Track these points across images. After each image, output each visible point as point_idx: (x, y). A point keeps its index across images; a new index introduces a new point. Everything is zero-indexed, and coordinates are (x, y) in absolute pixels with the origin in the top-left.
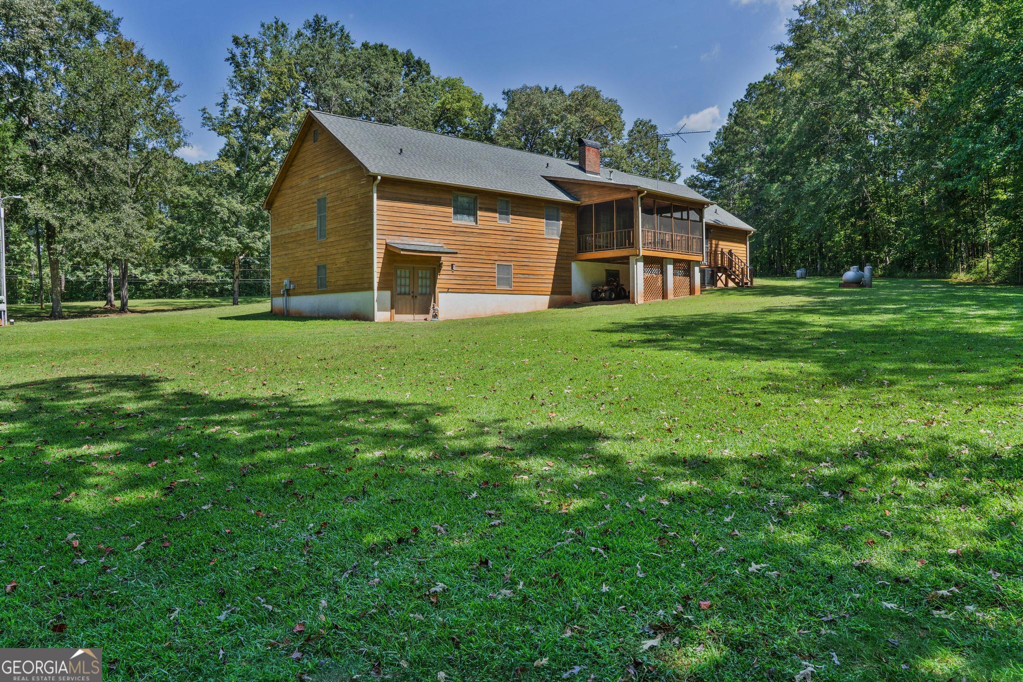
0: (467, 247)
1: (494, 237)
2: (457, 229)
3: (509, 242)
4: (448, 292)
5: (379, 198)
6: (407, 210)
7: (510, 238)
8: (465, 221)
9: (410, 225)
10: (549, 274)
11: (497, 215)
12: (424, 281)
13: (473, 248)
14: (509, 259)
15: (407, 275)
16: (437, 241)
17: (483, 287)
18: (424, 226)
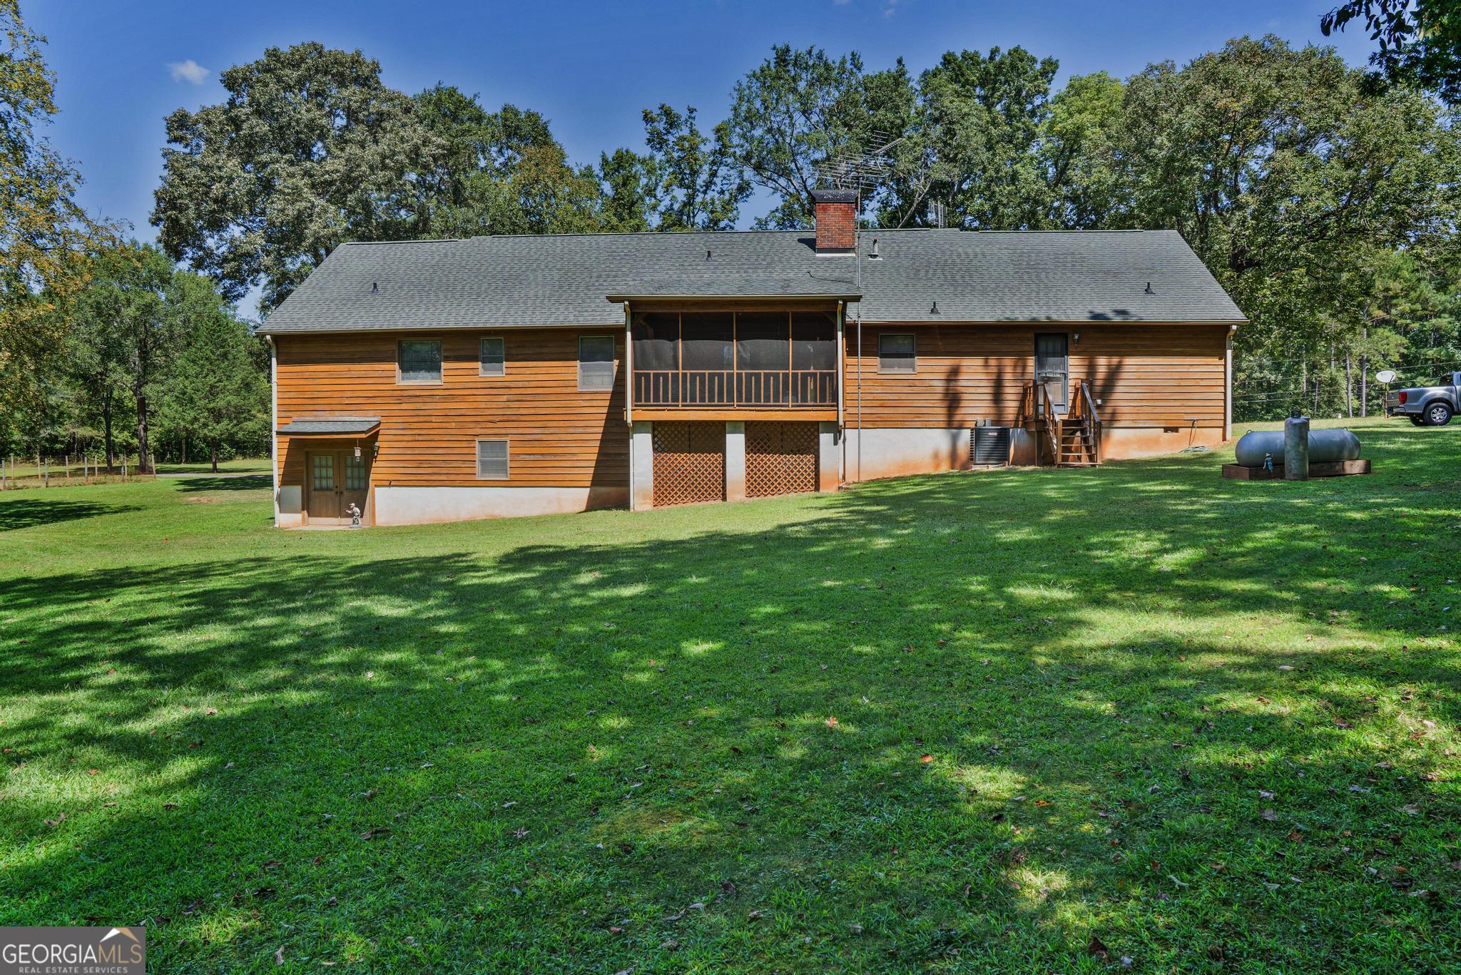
0: (422, 419)
1: (472, 399)
2: (406, 393)
3: (502, 405)
4: (390, 486)
5: (279, 363)
6: (323, 375)
7: (505, 398)
8: (422, 380)
9: (328, 394)
10: (590, 454)
11: (479, 364)
12: (356, 470)
13: (433, 419)
14: (503, 431)
15: (330, 463)
16: (371, 413)
17: (452, 477)
18: (349, 394)
